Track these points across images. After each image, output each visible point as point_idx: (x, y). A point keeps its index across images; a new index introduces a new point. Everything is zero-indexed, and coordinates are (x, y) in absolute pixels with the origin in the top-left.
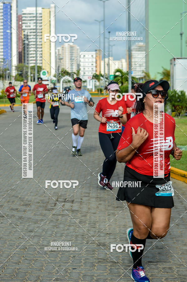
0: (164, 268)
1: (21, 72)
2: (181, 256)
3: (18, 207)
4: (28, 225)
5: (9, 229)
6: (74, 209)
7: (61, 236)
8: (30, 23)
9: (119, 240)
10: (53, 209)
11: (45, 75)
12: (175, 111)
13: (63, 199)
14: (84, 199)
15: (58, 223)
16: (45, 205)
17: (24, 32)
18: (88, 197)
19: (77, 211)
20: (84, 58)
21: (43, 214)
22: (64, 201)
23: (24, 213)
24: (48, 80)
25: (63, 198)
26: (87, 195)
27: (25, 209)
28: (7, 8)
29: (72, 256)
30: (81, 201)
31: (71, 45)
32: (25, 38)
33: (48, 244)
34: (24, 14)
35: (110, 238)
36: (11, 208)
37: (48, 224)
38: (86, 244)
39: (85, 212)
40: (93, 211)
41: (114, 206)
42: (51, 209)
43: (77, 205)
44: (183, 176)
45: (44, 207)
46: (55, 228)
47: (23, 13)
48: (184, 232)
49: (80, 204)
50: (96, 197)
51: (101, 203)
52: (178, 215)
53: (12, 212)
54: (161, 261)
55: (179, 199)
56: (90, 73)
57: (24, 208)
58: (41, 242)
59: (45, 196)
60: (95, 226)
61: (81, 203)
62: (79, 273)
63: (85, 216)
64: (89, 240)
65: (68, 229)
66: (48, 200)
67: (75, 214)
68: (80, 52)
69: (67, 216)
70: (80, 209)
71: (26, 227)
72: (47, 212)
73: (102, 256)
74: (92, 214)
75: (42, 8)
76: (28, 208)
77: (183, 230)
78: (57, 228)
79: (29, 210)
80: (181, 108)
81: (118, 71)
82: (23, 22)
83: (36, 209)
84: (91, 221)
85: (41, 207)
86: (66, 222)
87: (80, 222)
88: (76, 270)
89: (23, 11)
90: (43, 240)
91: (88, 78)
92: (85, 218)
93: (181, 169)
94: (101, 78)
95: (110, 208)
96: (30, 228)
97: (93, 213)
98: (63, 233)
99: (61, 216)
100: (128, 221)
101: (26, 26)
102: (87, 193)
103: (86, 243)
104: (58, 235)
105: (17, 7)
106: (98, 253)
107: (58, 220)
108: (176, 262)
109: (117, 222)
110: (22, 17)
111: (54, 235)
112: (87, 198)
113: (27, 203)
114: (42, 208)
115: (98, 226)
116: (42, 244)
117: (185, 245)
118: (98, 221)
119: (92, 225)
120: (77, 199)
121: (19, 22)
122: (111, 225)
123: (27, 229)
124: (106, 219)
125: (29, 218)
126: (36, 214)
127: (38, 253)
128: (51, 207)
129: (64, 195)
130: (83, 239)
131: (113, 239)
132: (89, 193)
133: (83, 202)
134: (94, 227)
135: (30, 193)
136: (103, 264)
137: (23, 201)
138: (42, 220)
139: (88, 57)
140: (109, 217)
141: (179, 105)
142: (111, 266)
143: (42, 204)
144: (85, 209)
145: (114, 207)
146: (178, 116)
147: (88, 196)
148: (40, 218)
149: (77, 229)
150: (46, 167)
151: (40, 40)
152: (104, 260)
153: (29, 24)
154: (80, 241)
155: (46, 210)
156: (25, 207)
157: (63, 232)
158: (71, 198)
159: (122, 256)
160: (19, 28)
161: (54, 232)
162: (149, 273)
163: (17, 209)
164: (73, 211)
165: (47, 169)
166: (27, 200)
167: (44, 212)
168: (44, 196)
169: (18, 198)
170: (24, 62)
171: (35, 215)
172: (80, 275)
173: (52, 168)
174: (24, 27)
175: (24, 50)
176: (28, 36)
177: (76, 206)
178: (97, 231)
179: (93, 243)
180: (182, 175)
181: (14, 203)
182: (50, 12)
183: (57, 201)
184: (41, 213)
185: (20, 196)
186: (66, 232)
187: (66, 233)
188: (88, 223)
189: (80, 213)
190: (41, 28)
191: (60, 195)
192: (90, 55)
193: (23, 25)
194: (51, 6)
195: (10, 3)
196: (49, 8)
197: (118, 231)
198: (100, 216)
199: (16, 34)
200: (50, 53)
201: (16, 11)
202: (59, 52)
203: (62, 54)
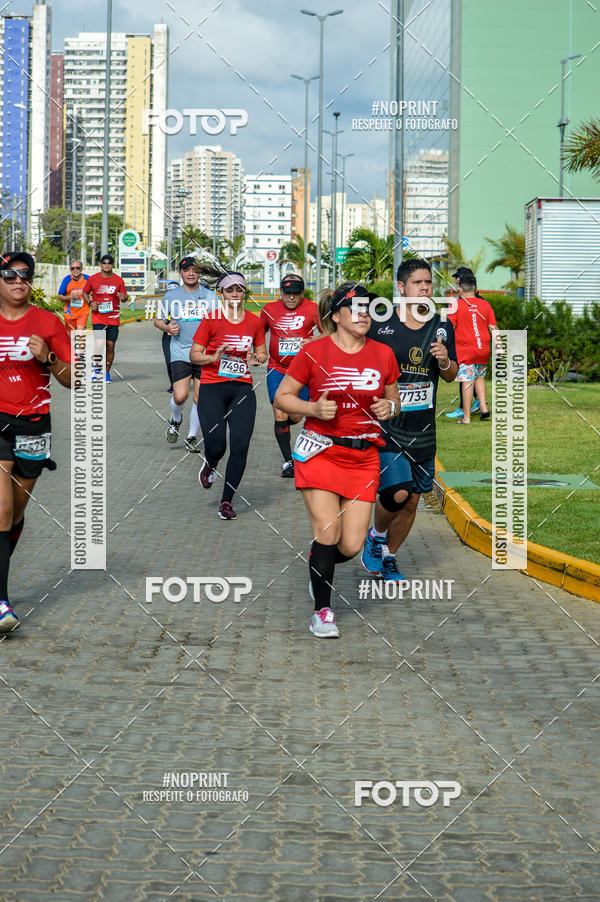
0: (491, 857)
1: (56, 233)
2: (546, 819)
3: (38, 658)
4: (67, 713)
5: (7, 725)
6: (215, 665)
7: (173, 750)
8: (88, 82)
9: (353, 766)
10: (147, 665)
11: (132, 244)
12: (538, 366)
13: (182, 634)
14: (247, 635)
15: (163, 710)
16: (122, 651)
17: (70, 108)
18: (259, 630)
19: (223, 671)
20: (255, 193)
21: (116, 681)
22: (184, 641)
23: (55, 675)
24: (141, 261)
25: (180, 631)
26: (255, 623)
27: (59, 662)
28: (20, 31)
29: (204, 812)
30: (237, 640)
31: (215, 153)
32: (71, 127)
33: (130, 773)
34: (68, 52)
35: (324, 760)
36: (15, 660)
37: (132, 711)
38: (248, 776)
39: (248, 676)
40: (273, 674)
41: (339, 659)
42: (141, 664)
43: (223, 655)
44: (560, 568)
45: (118, 657)
46: (153, 724)
47: (67, 48)
48: (557, 744)
49: (231, 653)
50: (285, 629)
51: (297, 648)
52: (539, 691)
53: (20, 672)
54: (483, 834)
55: (544, 640)
56: (275, 239)
57: (56, 660)
58: (107, 768)
59: (123, 625)
60: (279, 719)
61: (236, 647)
62: (226, 868)
63: (249, 688)
64: (258, 764)
65: (194, 729)
66: (131, 638)
68: (245, 174)
69: (192, 689)
70: (232, 667)
71: (63, 720)
72: (128, 673)
73: (298, 816)
74: (271, 683)
75: (128, 36)
76: (69, 662)
77: (556, 737)
78: (159, 724)
79: (71, 667)
80: (557, 355)
81: (361, 235)
82: (66, 77)
83: (95, 664)
84: (267, 706)
85: (111, 658)
86: (186, 706)
87: (232, 707)
88: (216, 856)
89: (66, 44)
90: (115, 763)
91: (268, 256)
92: (246, 697)
93: (552, 548)
94: (309, 257)
95: (326, 665)
96: (75, 724)
97: (274, 680)
98: (178, 742)
99: (171, 688)
100: (384, 708)
101: (74, 91)
102: (254, 617)
103: (248, 772)
104: (163, 746)
105: (48, 31)
106: (287, 806)
107: (163, 699)
108: (529, 839)
109: (348, 708)
110: (64, 62)
111: (150, 748)
112: (256, 633)
113: (67, 644)
114: (114, 661)
115: (290, 721)
116: (110, 773)
117: (560, 785)
118: (290, 705)
119: (269, 717)
120: (224, 637)
121: (55, 76)
122: (330, 720)
123: (65, 727)
124: (313, 701)
125: (71, 692)
126: (94, 679)
127: (99, 803)
128: (144, 660)
129: (184, 621)
130: (240, 760)
131: (335, 762)
132: (263, 618)
133: (243, 646)
134: (277, 725)
135: (77, 613)
136: (302, 839)
137: (54, 638)
138: (112, 699)
139: (270, 190)
140: (323, 692)
141: (553, 348)
142: (326, 846)
143: (114, 649)
144: (248, 667)
145: (340, 662)
146: (547, 381)
147: (259, 627)
148: (107, 691)
149: (223, 728)
151: (121, 135)
152: (305, 827)
153: (84, 85)
154: (230, 766)
155: (126, 667)
156: (60, 656)
157: (178, 737)
158: (204, 633)
159: (363, 817)
160: (55, 93)
161: (150, 739)
162: (444, 870)
163: (34, 663)
165: (133, 539)
166: (66, 637)
167: (121, 674)
168: (120, 622)
169: (40, 628)
170: (69, 203)
171: (91, 682)
172: (227, 873)
173: (148, 535)
174: (69, 94)
175: (69, 165)
176: (80, 120)
177: (220, 658)
178: (285, 736)
179: (273, 775)
180: (556, 567)
181: (27, 645)
182: (152, 46)
183: (162, 638)
184: (109, 678)
185: (44, 624)
186: (186, 737)
187: (186, 741)
188: (257, 710)
189: (233, 678)
190: (122, 97)
191: (170, 620)
192: (276, 186)
193: (66, 86)
194: (156, 30)
195: (26, 17)
196: (148, 36)
197: (352, 738)
198: (294, 691)
199: (43, 116)
200: (150, 175)
201: (47, 42)
202: (177, 173)
203: (188, 179)
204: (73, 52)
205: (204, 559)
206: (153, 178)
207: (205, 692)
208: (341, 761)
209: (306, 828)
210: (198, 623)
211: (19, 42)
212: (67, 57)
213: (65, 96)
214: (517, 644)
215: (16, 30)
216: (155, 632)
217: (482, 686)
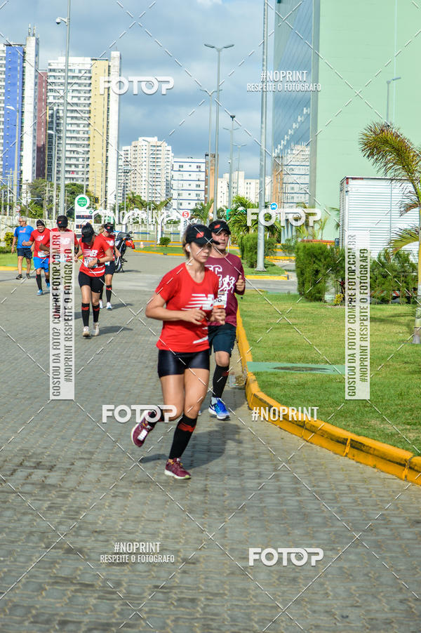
0: (180, 600)
6: (49, 481)
8: (64, 91)
11: (84, 205)
13: (34, 462)
17: (52, 109)
18: (87, 461)
19: (54, 486)
20: (180, 171)
22: (35, 467)
24: (90, 217)
25: (34, 460)
26: (87, 456)
28: (16, 55)
30: (71, 467)
34: (50, 70)
35: (96, 540)
39: (69, 488)
40: (85, 488)
41: (133, 479)
43: (57, 476)
47: (50, 67)
49: (63, 474)
50: (105, 461)
56: (193, 203)
60: (77, 515)
61: (68, 471)
63: (65, 496)
66: (0, 464)
67: (46, 492)
69: (28, 496)
70: (60, 483)
74: (81, 493)
75: (92, 60)
82: (49, 87)
84: (73, 507)
86: (19, 506)
89: (49, 64)
95: (123, 483)
97: (84, 492)
101: (54, 97)
102: (86, 452)
105: (36, 55)
108: (210, 590)
109: (125, 510)
110: (48, 77)
112: (84, 462)
115: (84, 516)
118: (88, 506)
119: (71, 514)
120: (63, 464)
121: (41, 87)
122: (110, 516)
124: (104, 503)
129: (39, 454)
130: (41, 539)
131: (103, 541)
132: (92, 453)
133: (73, 471)
134: (74, 519)
136: (62, 586)
139: (190, 169)
140: (113, 499)
142: (76, 591)
144: (69, 484)
147: (89, 459)
150: (23, 398)
151: (87, 129)
158: (50, 462)
159: (107, 575)
160: (41, 99)
164: (43, 486)
170: (50, 176)
174: (51, 100)
176: (58, 118)
177: (53, 478)
182: (109, 66)
183: (21, 464)
189: (58, 489)
190: (88, 102)
191: (30, 453)
192: (194, 166)
193: (48, 94)
194: (112, 56)
195: (21, 45)
196: (107, 60)
197: (120, 527)
198: (95, 498)
199: (32, 115)
200: (107, 157)
201: (36, 62)
202: (127, 156)
203: (134, 160)
204: (54, 70)
205: (68, 415)
206: (109, 159)
207: (35, 498)
208: (107, 541)
209: (68, 580)
210: (49, 456)
211: (16, 62)
212: (49, 74)
213: (48, 101)
214: (256, 473)
215: (14, 54)
216: (17, 460)
217: (222, 498)
